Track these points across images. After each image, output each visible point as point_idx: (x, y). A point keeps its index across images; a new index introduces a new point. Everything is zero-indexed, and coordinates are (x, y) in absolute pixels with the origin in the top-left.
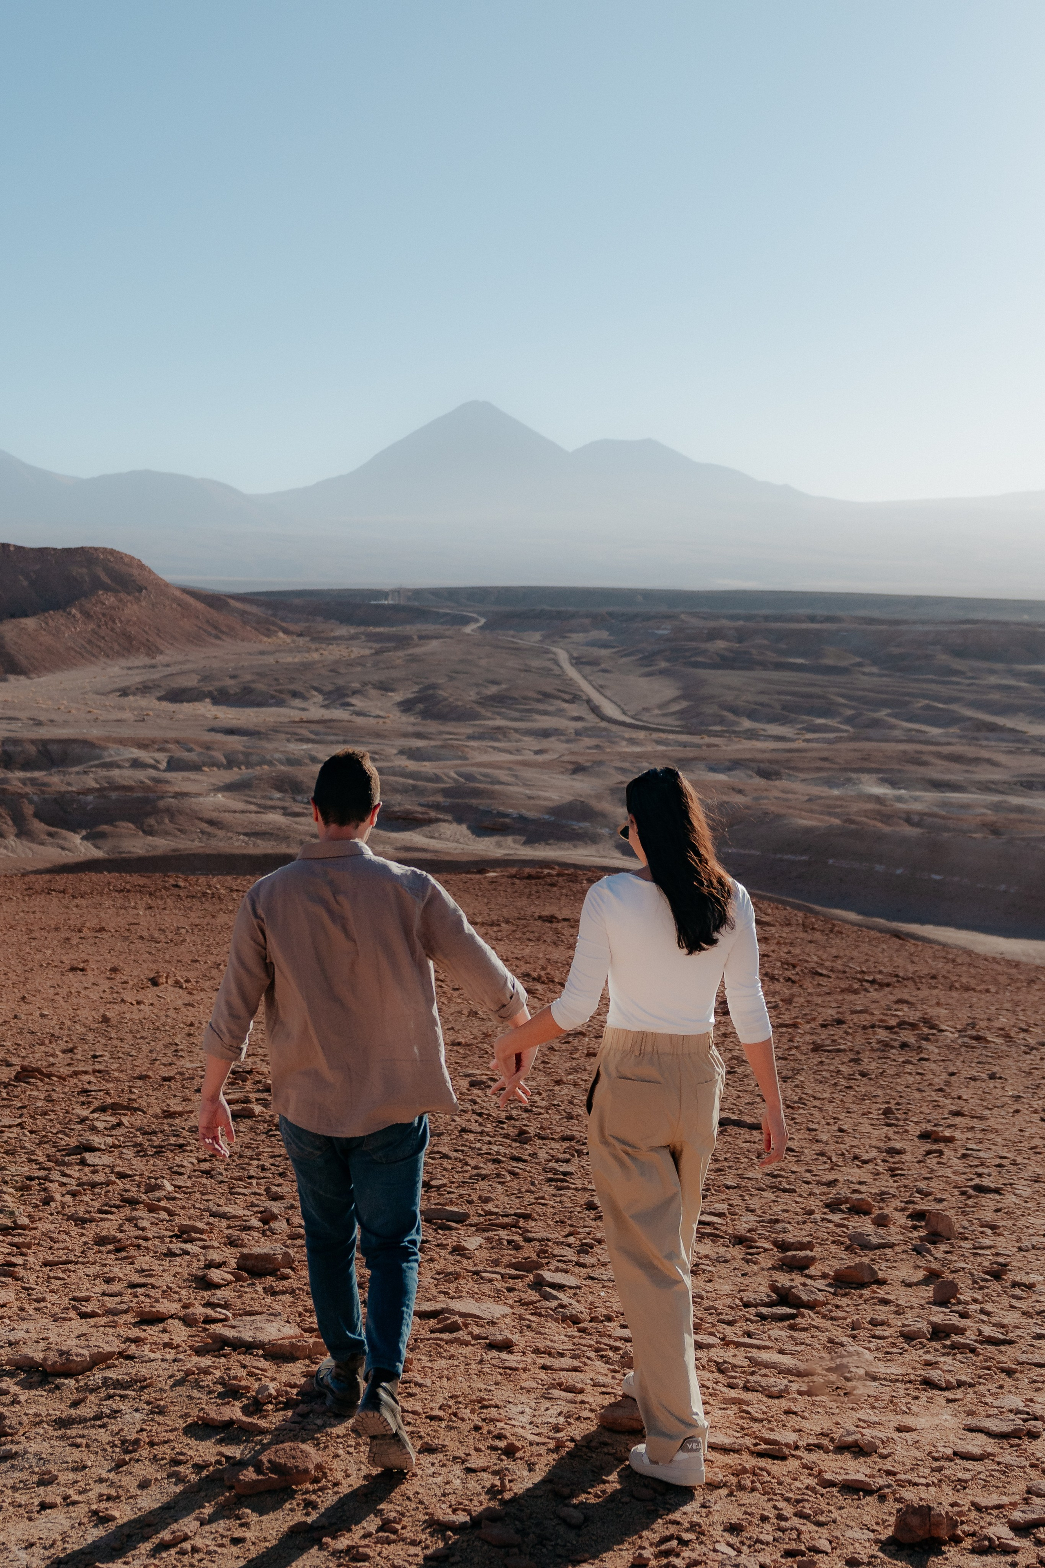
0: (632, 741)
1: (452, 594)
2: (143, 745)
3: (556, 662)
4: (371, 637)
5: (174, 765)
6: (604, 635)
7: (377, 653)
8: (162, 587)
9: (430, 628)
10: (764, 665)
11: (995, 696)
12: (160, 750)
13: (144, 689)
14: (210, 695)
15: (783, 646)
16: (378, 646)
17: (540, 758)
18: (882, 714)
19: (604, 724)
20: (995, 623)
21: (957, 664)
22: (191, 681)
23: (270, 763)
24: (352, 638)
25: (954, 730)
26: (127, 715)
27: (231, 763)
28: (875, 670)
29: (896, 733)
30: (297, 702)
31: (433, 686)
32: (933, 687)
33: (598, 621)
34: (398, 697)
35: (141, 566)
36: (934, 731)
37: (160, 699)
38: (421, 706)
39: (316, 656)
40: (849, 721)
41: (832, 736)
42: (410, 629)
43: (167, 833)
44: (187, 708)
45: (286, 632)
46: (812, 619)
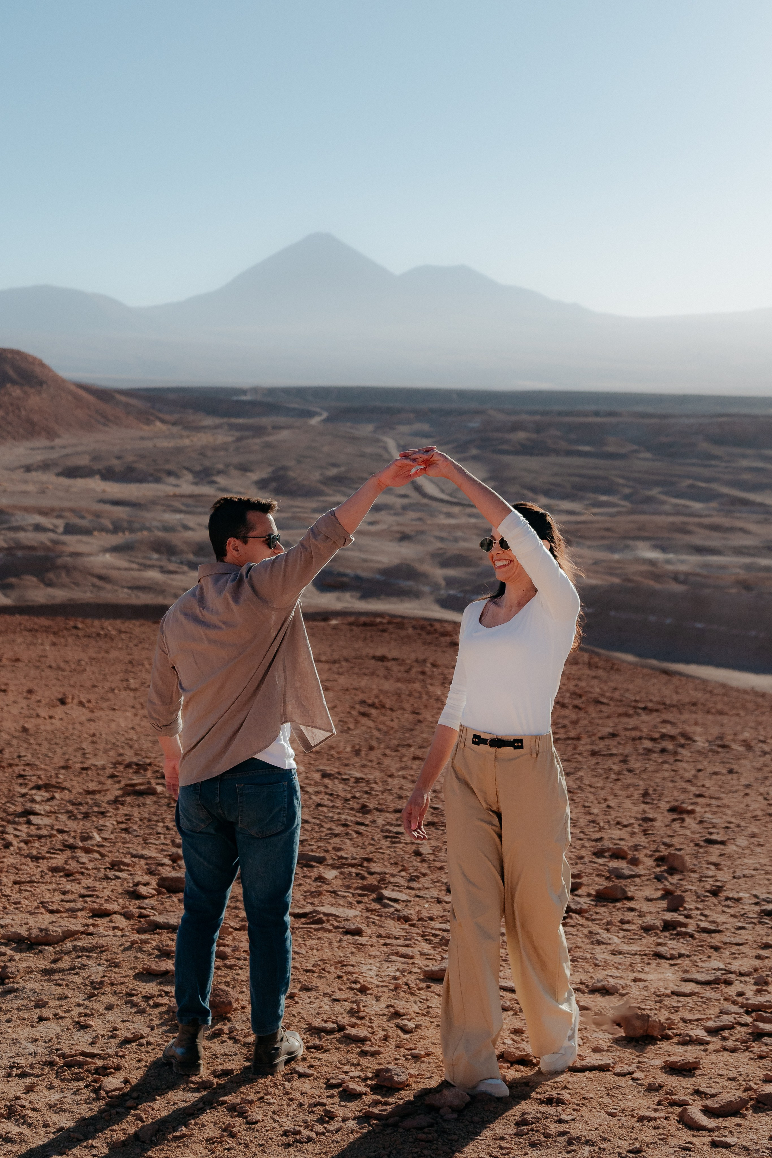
0: (449, 515)
1: (300, 393)
2: (44, 512)
3: (386, 449)
4: (232, 427)
5: (70, 529)
6: (426, 427)
7: (239, 439)
8: (59, 383)
9: (281, 420)
10: (557, 452)
11: (747, 476)
12: (59, 517)
13: (45, 466)
14: (99, 472)
15: (573, 436)
16: (238, 434)
17: (373, 528)
18: (655, 492)
19: (425, 501)
20: (746, 416)
21: (717, 450)
22: (84, 461)
23: (149, 530)
24: (217, 427)
25: (714, 504)
26: (31, 488)
27: (117, 528)
28: (648, 455)
29: (667, 508)
30: (172, 480)
31: (284, 468)
32: (696, 469)
33: (421, 415)
34: (255, 476)
35: (42, 365)
36: (697, 506)
37: (59, 475)
38: (274, 485)
39: (187, 442)
40: (627, 497)
41: (612, 510)
42: (265, 421)
43: (63, 586)
44: (80, 483)
45: (163, 421)
46: (597, 414)
